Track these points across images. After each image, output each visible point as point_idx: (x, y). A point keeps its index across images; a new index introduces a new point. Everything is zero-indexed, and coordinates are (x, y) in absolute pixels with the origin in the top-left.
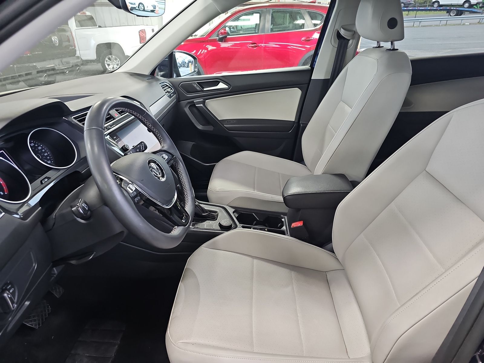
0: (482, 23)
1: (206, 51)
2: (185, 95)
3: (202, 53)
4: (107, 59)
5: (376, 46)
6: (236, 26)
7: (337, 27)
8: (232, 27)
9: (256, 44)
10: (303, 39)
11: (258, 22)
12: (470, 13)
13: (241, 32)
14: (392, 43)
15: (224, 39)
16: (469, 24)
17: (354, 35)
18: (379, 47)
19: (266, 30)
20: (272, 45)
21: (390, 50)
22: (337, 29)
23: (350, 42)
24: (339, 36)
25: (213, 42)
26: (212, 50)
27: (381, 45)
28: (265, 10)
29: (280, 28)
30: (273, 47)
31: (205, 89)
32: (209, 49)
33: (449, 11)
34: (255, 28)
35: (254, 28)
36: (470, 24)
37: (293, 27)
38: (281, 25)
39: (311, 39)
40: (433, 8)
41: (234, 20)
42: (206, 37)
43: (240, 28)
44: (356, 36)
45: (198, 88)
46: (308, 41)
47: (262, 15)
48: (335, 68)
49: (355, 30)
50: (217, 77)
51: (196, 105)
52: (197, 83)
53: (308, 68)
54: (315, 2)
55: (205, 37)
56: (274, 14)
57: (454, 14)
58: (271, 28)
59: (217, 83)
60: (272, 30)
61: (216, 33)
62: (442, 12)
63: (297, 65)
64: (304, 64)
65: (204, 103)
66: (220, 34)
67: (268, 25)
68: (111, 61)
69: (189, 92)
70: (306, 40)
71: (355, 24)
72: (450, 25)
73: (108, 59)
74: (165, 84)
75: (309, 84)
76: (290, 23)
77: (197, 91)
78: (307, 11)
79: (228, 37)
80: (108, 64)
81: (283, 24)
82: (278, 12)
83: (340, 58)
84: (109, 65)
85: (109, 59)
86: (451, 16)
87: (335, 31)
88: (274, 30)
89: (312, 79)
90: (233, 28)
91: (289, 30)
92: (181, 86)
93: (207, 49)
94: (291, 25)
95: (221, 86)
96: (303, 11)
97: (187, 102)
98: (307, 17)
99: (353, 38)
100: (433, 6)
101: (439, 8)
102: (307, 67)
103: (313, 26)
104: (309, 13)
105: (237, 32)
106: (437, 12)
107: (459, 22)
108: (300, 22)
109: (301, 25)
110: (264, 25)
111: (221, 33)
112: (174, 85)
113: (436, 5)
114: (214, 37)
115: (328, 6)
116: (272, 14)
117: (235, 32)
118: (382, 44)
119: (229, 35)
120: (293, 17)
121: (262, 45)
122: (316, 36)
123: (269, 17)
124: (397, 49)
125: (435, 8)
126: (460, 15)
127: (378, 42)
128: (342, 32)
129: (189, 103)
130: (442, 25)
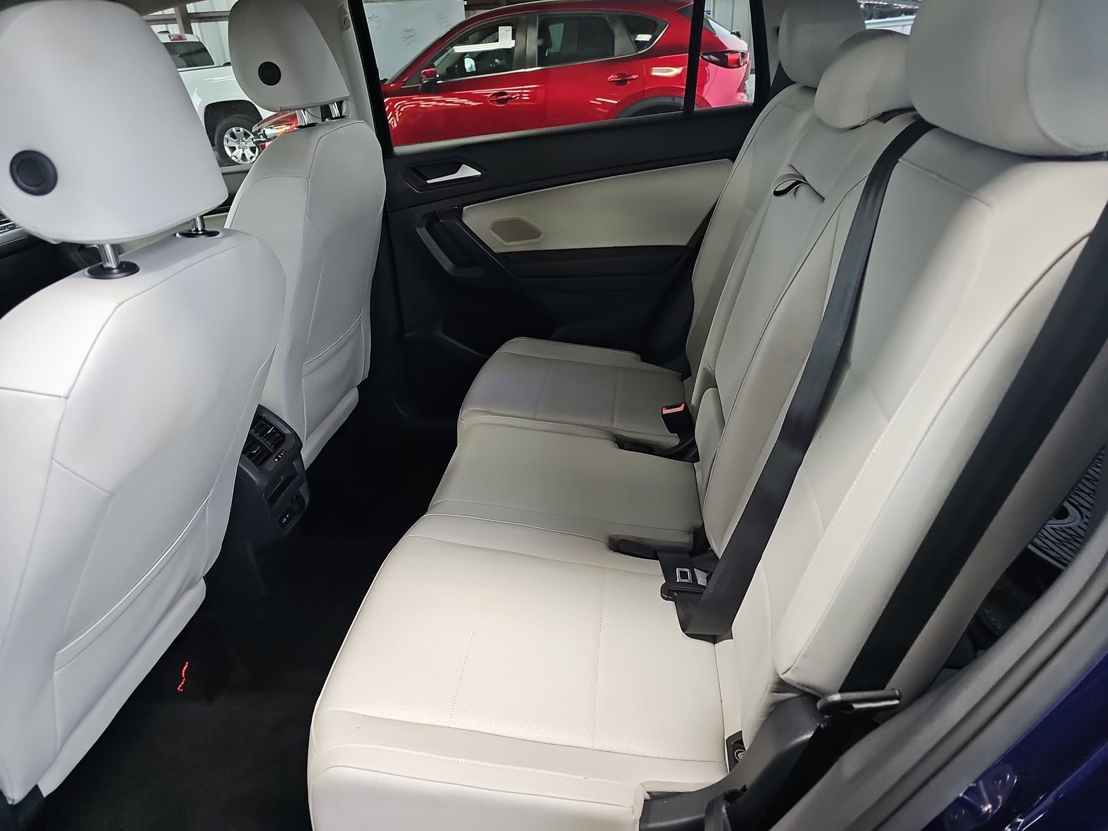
4: (227, 136)
15: (434, 87)
19: (528, 62)
42: (396, 85)
47: (518, 30)
66: (424, 77)
68: (236, 139)
73: (231, 136)
78: (620, 14)
79: (440, 82)
80: (230, 147)
84: (233, 149)
85: (233, 136)
98: (620, 29)
110: (524, 51)
114: (413, 83)
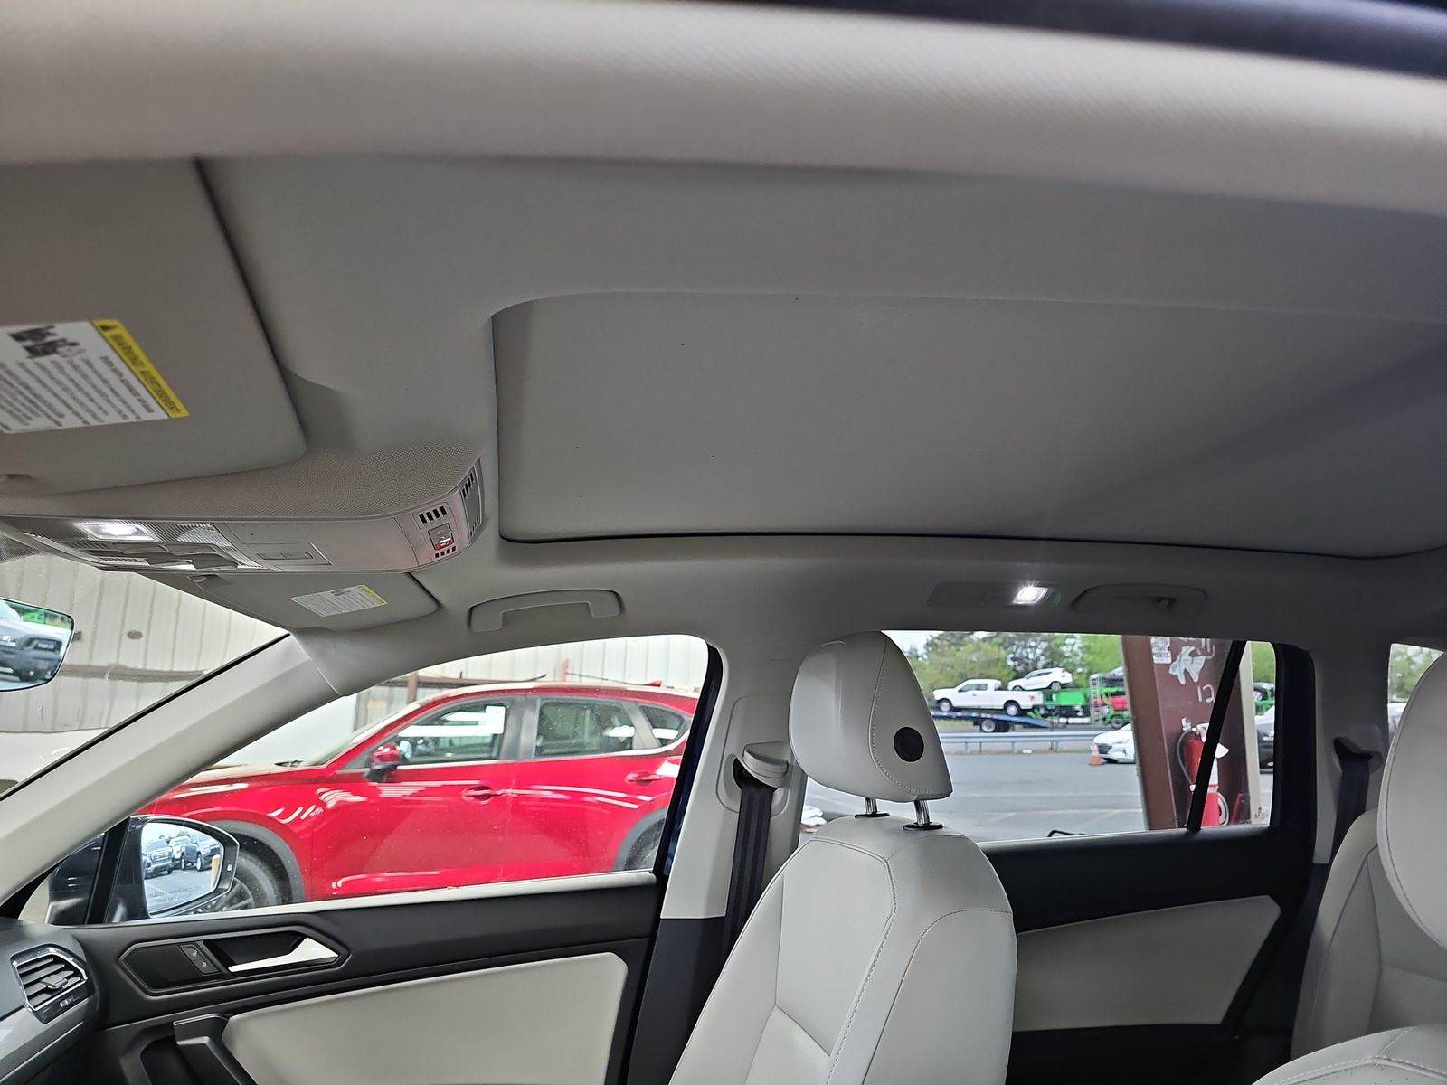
0: (1059, 750)
1: (319, 810)
2: (138, 997)
3: (303, 817)
5: (864, 811)
6: (436, 740)
7: (732, 749)
8: (421, 741)
9: (487, 788)
10: (631, 777)
11: (500, 731)
12: (1025, 727)
13: (449, 755)
14: (919, 807)
15: (390, 774)
16: (1030, 751)
17: (785, 773)
18: (875, 815)
19: (521, 751)
20: (546, 792)
21: (916, 826)
22: (731, 756)
23: (778, 795)
24: (740, 775)
25: (351, 783)
26: (342, 807)
27: (880, 811)
28: (519, 698)
29: (565, 746)
30: (543, 800)
31: (233, 969)
32: (330, 805)
33: (978, 722)
34: (492, 745)
35: (485, 745)
36: (1034, 752)
37: (601, 745)
38: (567, 738)
39: (652, 777)
40: (940, 714)
41: (430, 722)
42: (331, 768)
43: (447, 745)
44: (795, 778)
45: (204, 965)
46: (645, 784)
47: (511, 712)
48: (739, 878)
49: (788, 758)
50: (297, 918)
51: (179, 1043)
52: (206, 942)
53: (649, 879)
54: (659, 686)
55: (324, 766)
56: (546, 710)
57: (990, 727)
58: (537, 747)
59: (291, 942)
60: (539, 751)
61: (364, 756)
62: (964, 722)
63: (609, 867)
64: (630, 865)
65: (217, 1030)
66: (378, 760)
67: (529, 738)
69: (158, 983)
70: (639, 781)
71: (788, 742)
72: (989, 753)
74: (52, 951)
75: (652, 937)
76: (592, 734)
77: (198, 978)
78: (640, 704)
79: (400, 768)
81: (574, 737)
82: (557, 705)
83: (751, 845)
86: (984, 732)
87: (727, 761)
88: (546, 751)
89: (661, 917)
90: (426, 743)
91: (585, 753)
92: (126, 959)
93: (322, 804)
94: (595, 740)
95: (311, 950)
96: (626, 704)
97: (139, 1029)
98: (641, 721)
99: (785, 784)
100: (938, 709)
101: (952, 714)
102: (643, 874)
103: (657, 743)
104: (646, 712)
105: (437, 756)
106: (952, 722)
107: (1008, 746)
108: (621, 732)
109: (622, 740)
110: (517, 738)
111: (382, 758)
112: (93, 957)
113: (945, 706)
114: (357, 767)
115: (697, 695)
116: (541, 710)
117: (429, 754)
118: (883, 805)
119: (405, 761)
120: (603, 721)
121: (509, 791)
122: (670, 770)
123: (532, 718)
124: (940, 827)
125: (945, 714)
126: (1006, 731)
127: (868, 800)
128: (750, 764)
129: (148, 1031)
130: (972, 753)
